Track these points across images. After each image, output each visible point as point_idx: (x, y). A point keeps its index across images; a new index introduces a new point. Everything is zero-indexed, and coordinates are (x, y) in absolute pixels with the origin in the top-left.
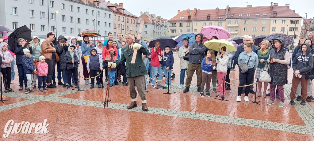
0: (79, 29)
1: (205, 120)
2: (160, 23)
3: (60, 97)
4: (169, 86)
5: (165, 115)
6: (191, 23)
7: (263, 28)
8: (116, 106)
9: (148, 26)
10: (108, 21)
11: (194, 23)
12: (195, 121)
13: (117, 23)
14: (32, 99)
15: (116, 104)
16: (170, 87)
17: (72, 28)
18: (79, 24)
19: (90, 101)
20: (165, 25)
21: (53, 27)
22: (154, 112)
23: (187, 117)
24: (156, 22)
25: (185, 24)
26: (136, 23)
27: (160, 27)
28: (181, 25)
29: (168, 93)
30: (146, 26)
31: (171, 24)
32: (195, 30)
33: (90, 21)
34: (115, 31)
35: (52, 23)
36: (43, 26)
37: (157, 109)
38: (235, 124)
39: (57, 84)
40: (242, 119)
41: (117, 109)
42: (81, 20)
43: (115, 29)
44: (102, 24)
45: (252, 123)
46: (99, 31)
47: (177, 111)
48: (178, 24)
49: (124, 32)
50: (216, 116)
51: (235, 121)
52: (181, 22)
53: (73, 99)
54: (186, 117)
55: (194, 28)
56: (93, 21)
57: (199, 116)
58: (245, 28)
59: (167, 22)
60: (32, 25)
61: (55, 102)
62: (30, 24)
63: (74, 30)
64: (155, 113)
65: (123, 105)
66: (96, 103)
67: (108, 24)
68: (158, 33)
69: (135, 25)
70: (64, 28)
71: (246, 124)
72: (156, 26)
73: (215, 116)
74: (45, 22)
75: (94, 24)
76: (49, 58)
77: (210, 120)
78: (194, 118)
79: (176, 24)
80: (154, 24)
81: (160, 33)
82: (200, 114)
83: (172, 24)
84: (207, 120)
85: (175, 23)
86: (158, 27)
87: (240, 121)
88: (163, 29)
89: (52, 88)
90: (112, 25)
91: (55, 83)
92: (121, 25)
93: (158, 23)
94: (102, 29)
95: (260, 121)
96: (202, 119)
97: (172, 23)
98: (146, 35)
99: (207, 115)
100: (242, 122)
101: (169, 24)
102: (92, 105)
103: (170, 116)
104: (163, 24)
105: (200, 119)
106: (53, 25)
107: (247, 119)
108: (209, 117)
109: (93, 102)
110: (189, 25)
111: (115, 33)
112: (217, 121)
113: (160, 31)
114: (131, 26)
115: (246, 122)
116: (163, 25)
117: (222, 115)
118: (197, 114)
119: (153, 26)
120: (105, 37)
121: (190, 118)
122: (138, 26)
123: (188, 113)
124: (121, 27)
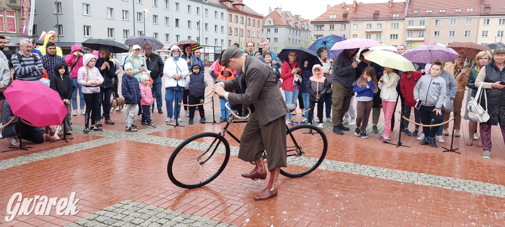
0: (177, 36)
1: (370, 176)
2: (299, 25)
3: (149, 134)
6: (347, 25)
7: (466, 32)
9: (279, 29)
10: (220, 22)
11: (352, 24)
12: (354, 176)
13: (234, 25)
14: (110, 136)
17: (167, 35)
18: (177, 28)
20: (306, 29)
21: (140, 33)
24: (291, 24)
25: (337, 27)
26: (261, 26)
27: (298, 32)
28: (332, 27)
29: (311, 133)
30: (276, 31)
31: (316, 27)
32: (354, 35)
33: (194, 24)
34: (230, 38)
35: (139, 27)
36: (126, 31)
38: (420, 183)
40: (432, 176)
42: (180, 22)
43: (230, 36)
44: (211, 27)
45: (448, 182)
46: (206, 38)
48: (327, 27)
49: (243, 39)
50: (388, 170)
51: (419, 178)
52: (332, 23)
53: (167, 139)
54: (339, 171)
55: (352, 33)
56: (198, 23)
57: (361, 169)
58: (436, 33)
59: (309, 23)
60: (111, 29)
61: (142, 142)
62: (109, 29)
63: (170, 37)
67: (219, 28)
68: (295, 40)
69: (260, 29)
70: (156, 34)
71: (439, 184)
72: (292, 30)
73: (386, 169)
74: (129, 26)
75: (199, 28)
77: (378, 177)
78: (353, 173)
80: (288, 26)
81: (298, 41)
82: (362, 166)
84: (374, 176)
85: (323, 24)
86: (295, 31)
87: (429, 180)
88: (303, 34)
90: (225, 29)
92: (239, 29)
93: (296, 25)
94: (211, 34)
95: (462, 181)
96: (365, 173)
97: (318, 25)
98: (276, 45)
99: (374, 168)
100: (433, 181)
101: (312, 27)
104: (303, 26)
105: (362, 174)
106: (141, 30)
107: (439, 177)
108: (377, 172)
110: (345, 28)
111: (230, 41)
112: (390, 178)
113: (298, 38)
114: (255, 31)
115: (439, 181)
116: (303, 29)
117: (397, 168)
118: (358, 166)
119: (288, 30)
120: (215, 47)
121: (346, 171)
122: (265, 30)
123: (342, 164)
124: (238, 33)
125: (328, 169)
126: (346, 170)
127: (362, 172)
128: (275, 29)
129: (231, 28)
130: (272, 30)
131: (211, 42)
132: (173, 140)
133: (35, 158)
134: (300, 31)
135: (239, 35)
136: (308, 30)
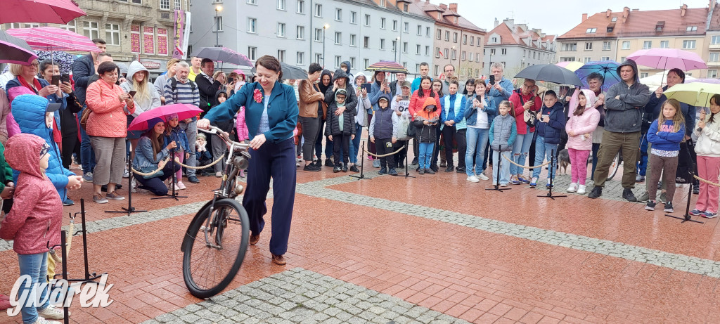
0: (366, 60)
1: (637, 260)
2: (539, 43)
3: (327, 187)
4: (551, 182)
5: (539, 240)
6: (613, 43)
8: (432, 214)
9: (509, 50)
10: (424, 41)
11: (620, 42)
13: (443, 45)
15: (432, 209)
16: (553, 184)
18: (366, 49)
19: (382, 200)
20: (548, 48)
21: (318, 56)
22: (514, 232)
23: (592, 250)
24: (527, 41)
25: (597, 45)
26: (482, 45)
27: (537, 53)
28: (589, 47)
29: (550, 195)
30: (504, 52)
31: (565, 46)
32: (623, 57)
33: (388, 44)
34: (438, 62)
35: (317, 48)
36: (300, 54)
37: (522, 227)
39: (323, 163)
41: (434, 219)
42: (370, 41)
43: (437, 59)
44: (412, 48)
46: (404, 63)
47: (568, 236)
48: (581, 46)
49: (456, 64)
50: (667, 253)
51: (715, 268)
52: (589, 40)
53: (349, 194)
54: (590, 250)
55: (621, 54)
56: (394, 42)
57: (623, 250)
59: (554, 40)
60: (282, 52)
61: (317, 196)
62: (278, 51)
63: (356, 61)
64: (517, 236)
65: (447, 212)
66: (392, 204)
67: (423, 49)
69: (480, 50)
70: (338, 58)
72: (527, 51)
73: (663, 253)
74: (303, 47)
75: (395, 50)
76: (314, 114)
77: (651, 262)
78: (610, 255)
79: (576, 44)
80: (522, 45)
82: (625, 246)
83: (567, 45)
84: (644, 261)
85: (575, 42)
86: (532, 52)
88: (545, 56)
89: (313, 170)
90: (431, 50)
91: (319, 161)
92: (450, 50)
93: (534, 43)
94: (411, 61)
96: (629, 256)
97: (567, 42)
99: (644, 250)
101: (558, 46)
102: (385, 207)
103: (551, 245)
104: (544, 45)
105: (624, 257)
106: (319, 52)
108: (648, 255)
109: (387, 201)
110: (609, 47)
111: (437, 66)
112: (668, 265)
113: (536, 61)
114: (472, 51)
116: (544, 49)
117: (681, 252)
118: (619, 246)
119: (521, 51)
120: (415, 75)
121: (600, 252)
122: (488, 51)
123: (596, 241)
124: (449, 55)
125: (573, 247)
126: (600, 250)
127: (625, 254)
128: (503, 50)
129: (439, 49)
130: (499, 51)
131: (411, 68)
132: (356, 195)
133: (189, 209)
134: (540, 51)
135: (450, 57)
136: (551, 50)
